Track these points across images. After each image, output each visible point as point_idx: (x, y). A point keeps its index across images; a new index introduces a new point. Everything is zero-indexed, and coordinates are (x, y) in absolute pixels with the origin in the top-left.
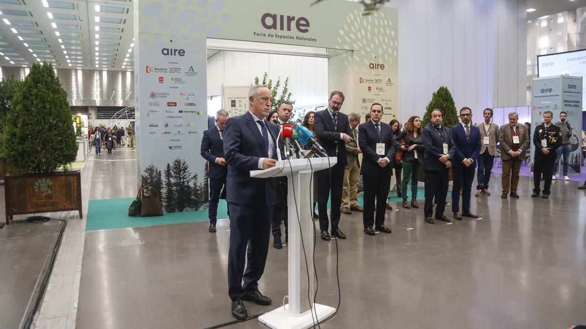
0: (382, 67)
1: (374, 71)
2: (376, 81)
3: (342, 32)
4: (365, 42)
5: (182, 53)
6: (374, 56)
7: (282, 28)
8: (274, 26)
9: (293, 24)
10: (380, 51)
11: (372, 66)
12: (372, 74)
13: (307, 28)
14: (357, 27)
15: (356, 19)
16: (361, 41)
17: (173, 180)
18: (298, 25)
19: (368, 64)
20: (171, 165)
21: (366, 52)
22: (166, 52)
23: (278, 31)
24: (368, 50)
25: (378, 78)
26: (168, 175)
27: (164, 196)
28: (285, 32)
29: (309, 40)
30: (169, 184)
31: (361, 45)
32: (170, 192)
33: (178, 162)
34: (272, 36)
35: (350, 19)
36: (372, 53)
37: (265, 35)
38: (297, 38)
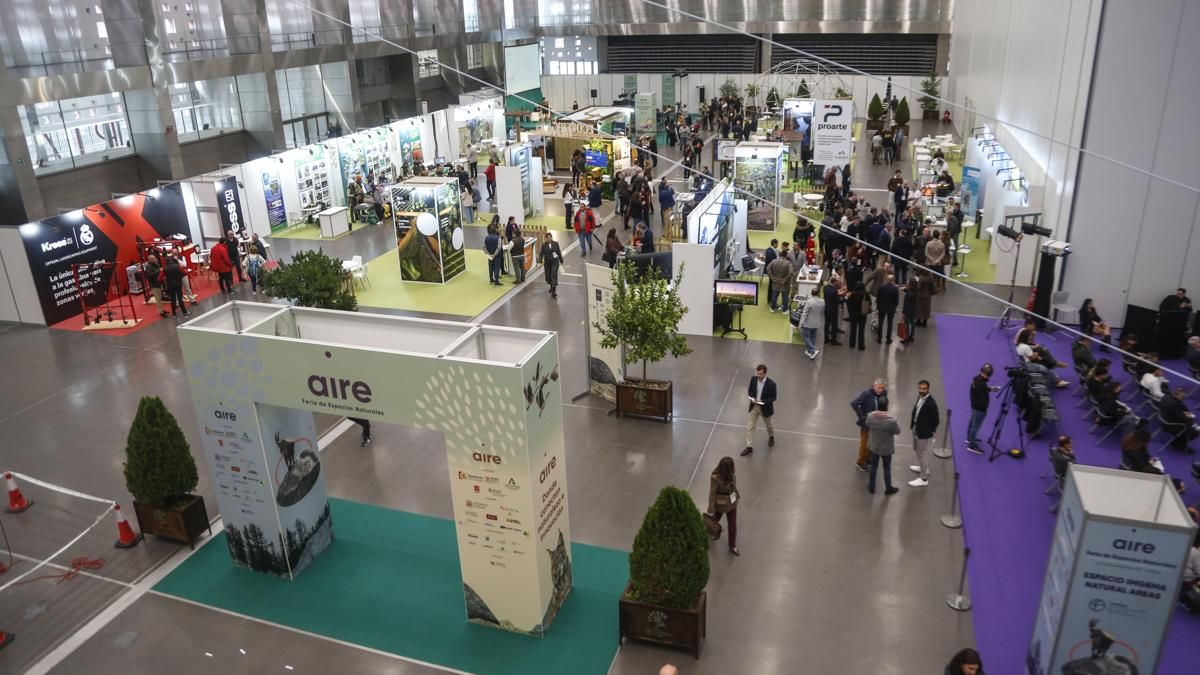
0: (497, 460)
1: (482, 465)
2: (488, 479)
3: (421, 405)
4: (461, 421)
5: (233, 417)
6: (480, 443)
7: (335, 396)
8: (324, 392)
9: (349, 390)
10: (491, 436)
11: (477, 457)
12: (480, 469)
13: (369, 397)
14: (446, 398)
15: (441, 385)
16: (455, 419)
17: (252, 543)
18: (356, 392)
19: (471, 454)
20: (248, 527)
21: (466, 435)
22: (220, 415)
23: (330, 399)
24: (469, 432)
25: (490, 475)
26: (247, 537)
27: (247, 554)
28: (339, 401)
29: (374, 412)
30: (249, 544)
31: (455, 424)
32: (251, 552)
33: (253, 527)
34: (325, 405)
35: (433, 385)
36: (477, 439)
37: (316, 404)
38: (357, 409)
